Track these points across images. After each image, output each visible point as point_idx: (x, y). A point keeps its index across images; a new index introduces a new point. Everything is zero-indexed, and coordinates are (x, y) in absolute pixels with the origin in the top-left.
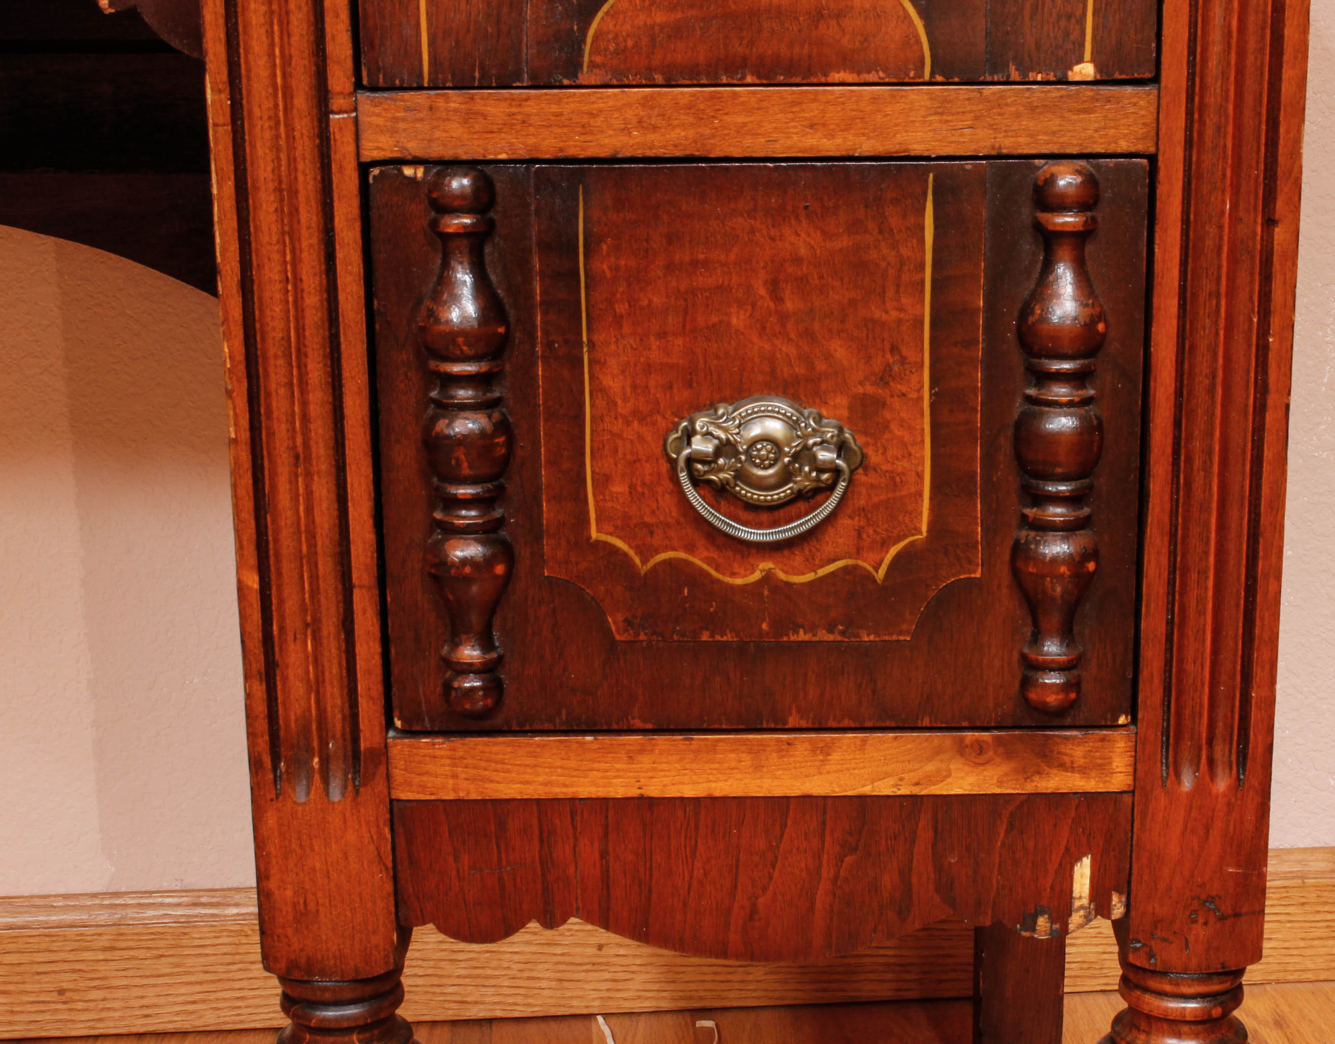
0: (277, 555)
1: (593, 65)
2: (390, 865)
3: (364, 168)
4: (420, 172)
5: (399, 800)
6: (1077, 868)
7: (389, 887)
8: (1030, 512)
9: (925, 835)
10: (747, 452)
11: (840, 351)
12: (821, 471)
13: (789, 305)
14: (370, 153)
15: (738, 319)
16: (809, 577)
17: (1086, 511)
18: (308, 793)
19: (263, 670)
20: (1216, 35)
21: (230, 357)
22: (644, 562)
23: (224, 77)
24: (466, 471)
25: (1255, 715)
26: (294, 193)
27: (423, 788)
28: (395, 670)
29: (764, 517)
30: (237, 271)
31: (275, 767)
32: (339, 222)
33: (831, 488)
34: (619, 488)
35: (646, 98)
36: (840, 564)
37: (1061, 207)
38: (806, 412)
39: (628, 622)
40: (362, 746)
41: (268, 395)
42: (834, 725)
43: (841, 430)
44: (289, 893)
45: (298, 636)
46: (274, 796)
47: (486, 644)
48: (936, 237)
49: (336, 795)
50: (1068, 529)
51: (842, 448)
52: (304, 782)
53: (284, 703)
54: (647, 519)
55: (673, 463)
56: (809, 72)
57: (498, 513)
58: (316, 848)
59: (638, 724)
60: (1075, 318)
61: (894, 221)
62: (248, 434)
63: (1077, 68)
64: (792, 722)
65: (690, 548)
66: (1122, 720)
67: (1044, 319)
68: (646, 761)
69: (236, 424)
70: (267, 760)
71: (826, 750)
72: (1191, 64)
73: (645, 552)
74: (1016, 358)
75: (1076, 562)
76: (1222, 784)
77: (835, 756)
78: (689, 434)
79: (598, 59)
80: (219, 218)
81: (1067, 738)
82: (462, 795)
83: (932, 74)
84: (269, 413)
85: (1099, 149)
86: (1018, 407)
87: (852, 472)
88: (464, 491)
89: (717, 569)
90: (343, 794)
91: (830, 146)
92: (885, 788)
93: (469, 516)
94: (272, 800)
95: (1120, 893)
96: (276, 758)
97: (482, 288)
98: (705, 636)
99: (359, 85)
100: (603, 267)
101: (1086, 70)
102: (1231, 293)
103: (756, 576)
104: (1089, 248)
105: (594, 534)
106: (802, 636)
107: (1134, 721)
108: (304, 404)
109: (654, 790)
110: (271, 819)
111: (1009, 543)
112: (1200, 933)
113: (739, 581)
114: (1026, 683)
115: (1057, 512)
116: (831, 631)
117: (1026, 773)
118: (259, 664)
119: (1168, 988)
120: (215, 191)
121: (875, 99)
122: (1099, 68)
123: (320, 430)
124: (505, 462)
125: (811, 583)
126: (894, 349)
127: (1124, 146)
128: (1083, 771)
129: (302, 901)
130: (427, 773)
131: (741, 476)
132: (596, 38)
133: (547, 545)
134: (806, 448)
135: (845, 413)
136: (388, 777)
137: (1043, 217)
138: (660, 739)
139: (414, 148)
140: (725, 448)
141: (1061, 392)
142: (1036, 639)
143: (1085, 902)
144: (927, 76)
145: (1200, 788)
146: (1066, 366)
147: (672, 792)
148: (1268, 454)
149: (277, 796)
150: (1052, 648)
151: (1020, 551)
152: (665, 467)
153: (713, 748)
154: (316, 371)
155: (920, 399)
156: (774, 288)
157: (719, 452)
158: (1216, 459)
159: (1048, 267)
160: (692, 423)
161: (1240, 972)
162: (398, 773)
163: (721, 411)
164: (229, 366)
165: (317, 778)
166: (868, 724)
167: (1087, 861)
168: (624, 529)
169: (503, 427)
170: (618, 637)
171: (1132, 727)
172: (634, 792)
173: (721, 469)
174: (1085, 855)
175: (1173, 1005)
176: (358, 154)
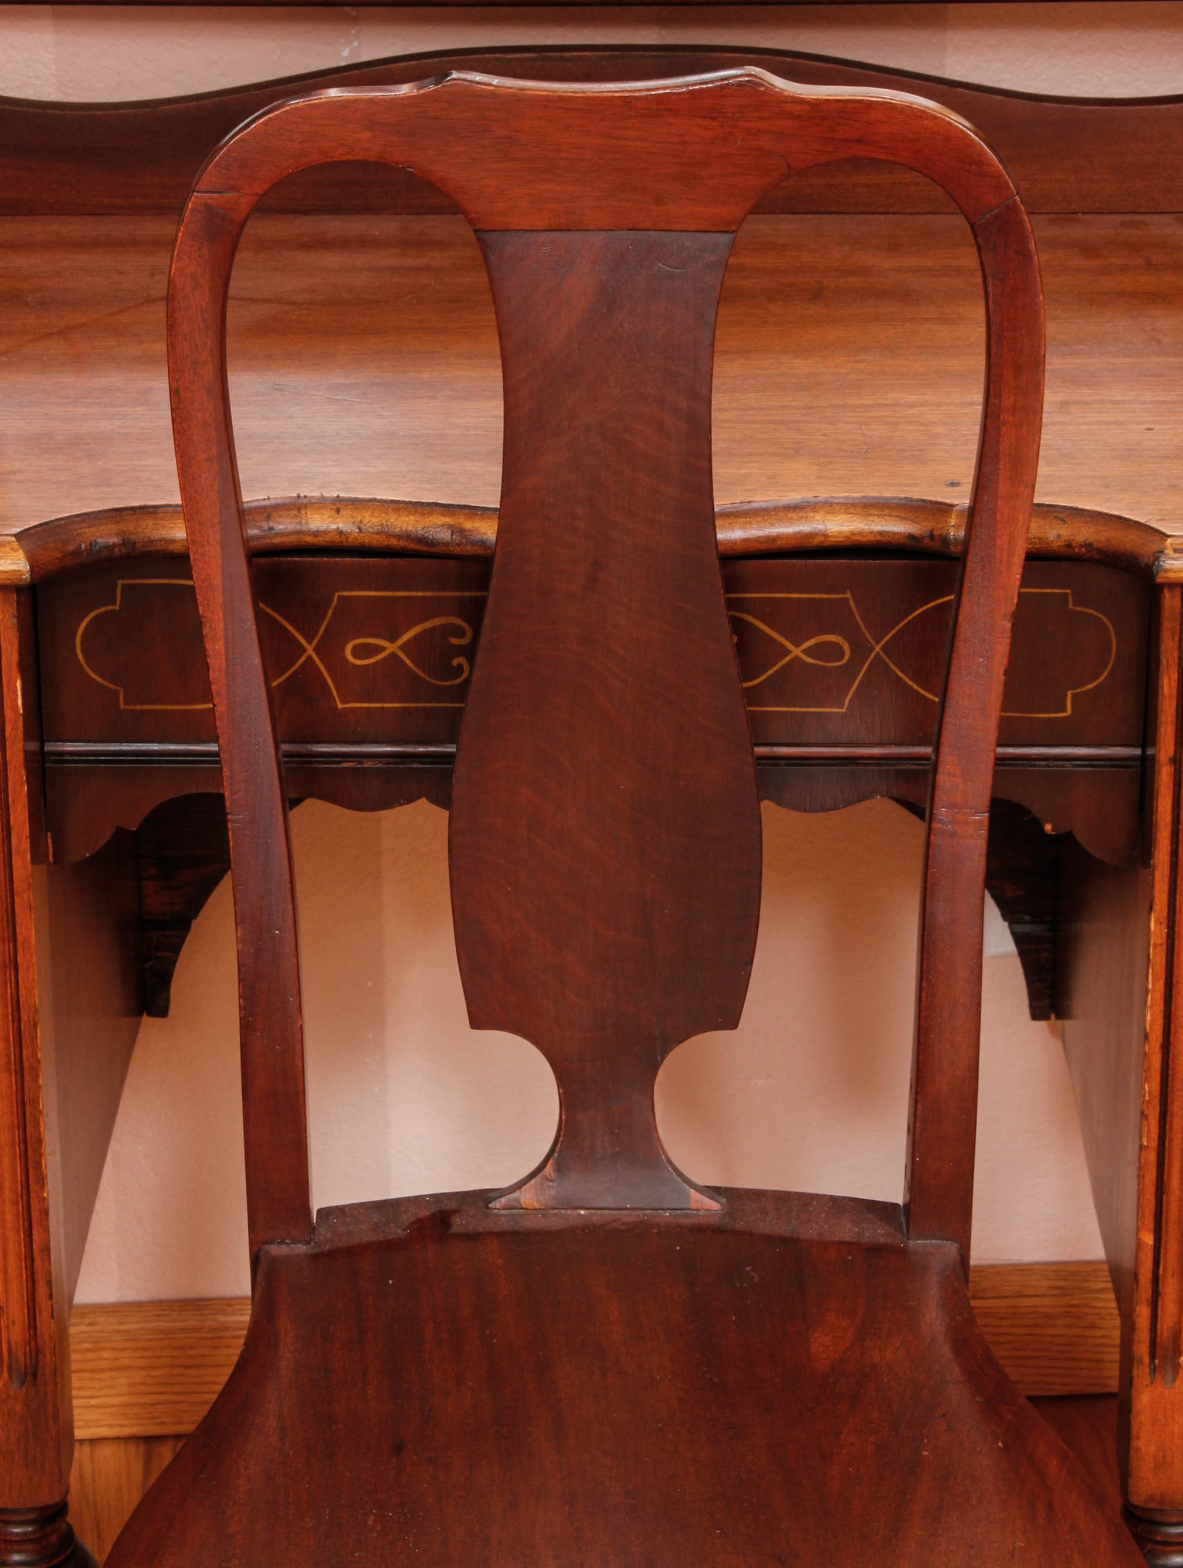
0: (1167, 1221)
19: (1150, 1299)
21: (1149, 1093)
23: (1165, 914)
30: (1160, 1037)
31: (1151, 1363)
41: (1172, 1115)
44: (1152, 1449)
45: (1176, 1274)
46: (1148, 1382)
52: (1171, 1373)
53: (1161, 1320)
58: (1176, 1419)
62: (1157, 1143)
69: (1148, 1137)
70: (1146, 1358)
80: (1151, 1003)
84: (1171, 1126)
94: (1147, 1385)
96: (1153, 1356)
110: (1145, 1399)
129: (1161, 1454)
149: (1152, 1382)
164: (1147, 1098)
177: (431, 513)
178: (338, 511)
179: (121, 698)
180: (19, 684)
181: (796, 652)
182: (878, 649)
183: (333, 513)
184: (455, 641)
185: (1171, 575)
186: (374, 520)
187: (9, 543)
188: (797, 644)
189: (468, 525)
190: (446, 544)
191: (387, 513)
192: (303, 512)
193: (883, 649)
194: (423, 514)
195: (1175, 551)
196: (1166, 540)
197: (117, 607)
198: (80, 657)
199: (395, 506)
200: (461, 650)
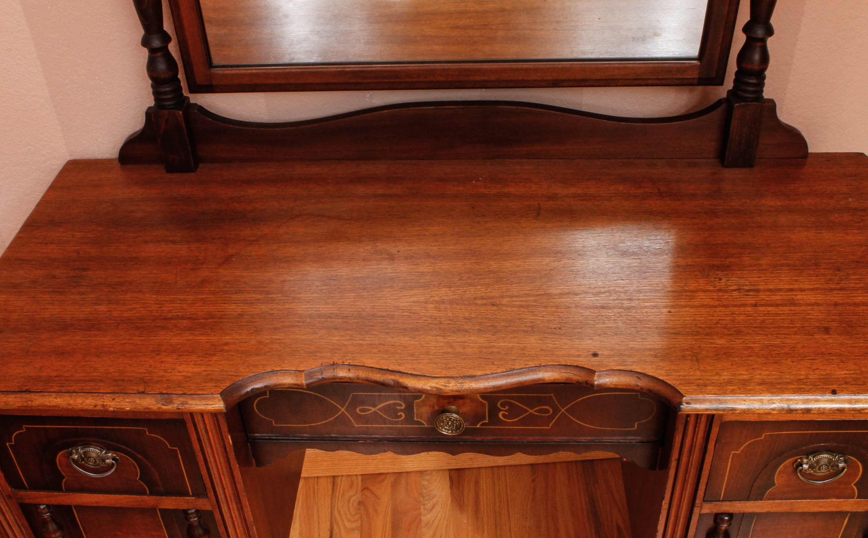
1: (767, 498)
3: (700, 514)
4: (715, 515)
14: (703, 512)
26: (680, 519)
32: (691, 526)
35: (779, 503)
48: (847, 524)
61: (837, 521)
79: (769, 495)
83: (857, 496)
99: (703, 501)
100: (758, 529)
121: (840, 502)
132: (769, 492)
139: (715, 511)
144: (855, 498)
177: (386, 374)
178: (349, 370)
179: (273, 423)
180: (229, 437)
181: (531, 411)
182: (563, 410)
183: (348, 371)
184: (398, 407)
186: (364, 375)
187: (217, 397)
188: (532, 409)
189: (400, 380)
190: (392, 387)
191: (368, 372)
192: (335, 370)
193: (565, 410)
194: (383, 374)
196: (683, 398)
197: (268, 397)
198: (256, 411)
199: (371, 369)
200: (401, 410)
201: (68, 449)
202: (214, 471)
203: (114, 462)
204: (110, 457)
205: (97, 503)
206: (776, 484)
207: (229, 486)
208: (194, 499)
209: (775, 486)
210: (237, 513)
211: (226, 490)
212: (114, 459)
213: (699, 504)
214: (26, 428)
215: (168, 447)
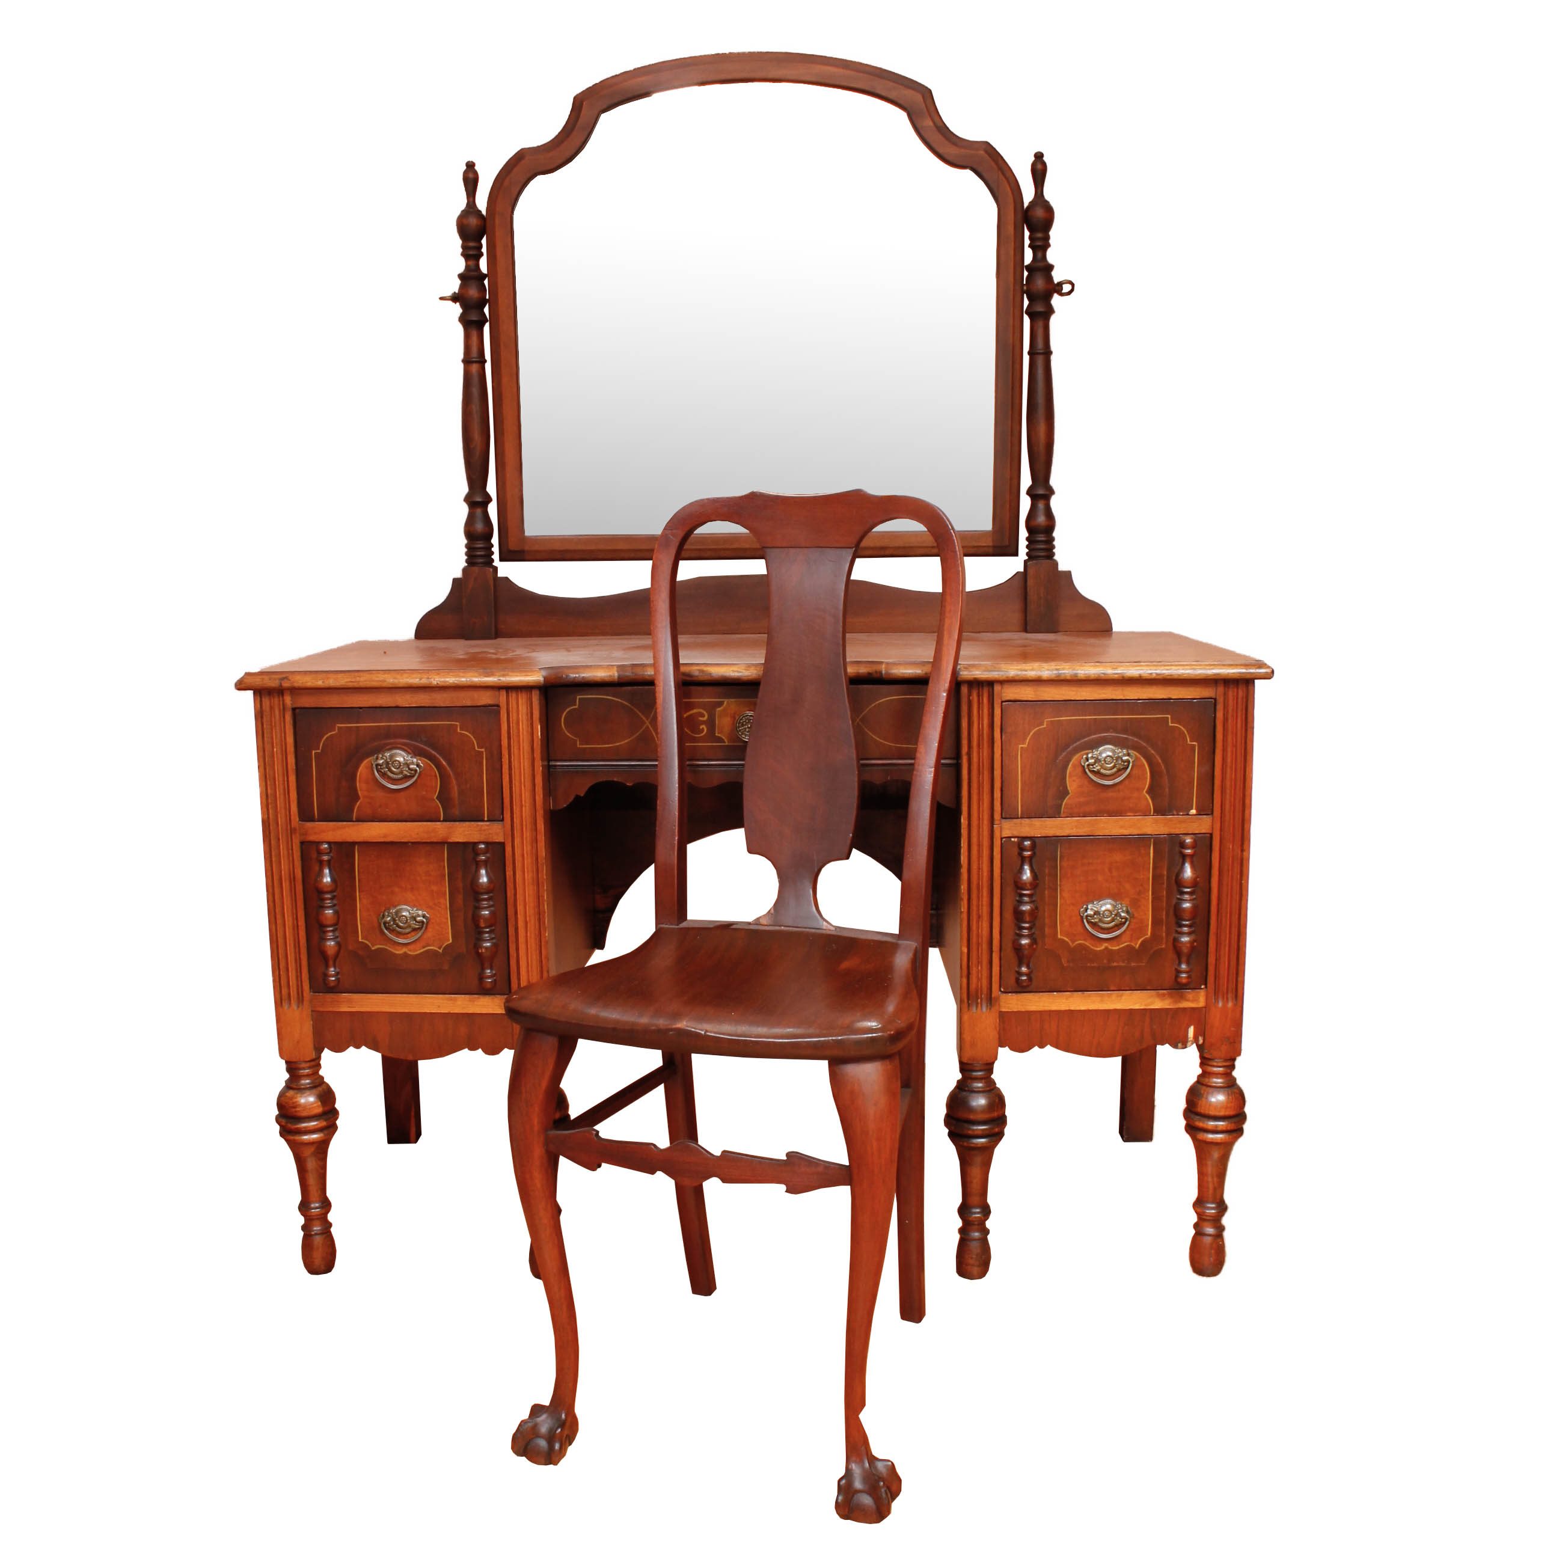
0: (972, 943)
1: (1064, 812)
2: (998, 1029)
3: (1002, 839)
4: (1016, 840)
5: (1001, 1012)
6: (1189, 1029)
7: (997, 1036)
8: (1179, 929)
9: (1147, 1020)
10: (1103, 914)
11: (1127, 886)
12: (1122, 919)
13: (1115, 873)
14: (1004, 835)
15: (1100, 878)
16: (1117, 948)
17: (1193, 929)
18: (977, 1009)
20: (1227, 802)
21: (964, 889)
22: (1072, 944)
23: (966, 816)
24: (1028, 919)
25: (1239, 985)
26: (983, 846)
27: (1008, 1008)
28: (1003, 974)
29: (1106, 932)
31: (968, 1002)
32: (995, 853)
33: (1125, 923)
34: (1066, 924)
35: (1078, 820)
36: (1126, 944)
37: (1188, 848)
38: (1118, 903)
39: (1068, 962)
40: (993, 996)
41: (972, 900)
42: (1123, 989)
43: (1127, 907)
44: (969, 1038)
46: (966, 1010)
47: (1028, 967)
48: (1154, 856)
49: (984, 1009)
50: (1189, 934)
51: (1127, 912)
52: (975, 1007)
54: (1075, 933)
55: (1082, 918)
56: (1121, 813)
57: (1033, 931)
59: (1069, 989)
60: (1191, 878)
61: (1143, 851)
63: (1191, 811)
64: (1112, 989)
65: (1085, 940)
66: (1203, 987)
67: (1183, 877)
68: (1071, 1000)
70: (966, 1000)
71: (1121, 996)
72: (1222, 810)
73: (1073, 942)
74: (1175, 888)
75: (1191, 943)
76: (1230, 1004)
77: (1123, 998)
78: (1086, 910)
79: (1066, 810)
80: (963, 852)
81: (1188, 992)
82: (1019, 1010)
83: (1154, 813)
84: (972, 904)
85: (1197, 832)
86: (1174, 901)
87: (1131, 917)
88: (1027, 925)
89: (1092, 946)
90: (987, 1009)
91: (1126, 832)
92: (1137, 1007)
93: (1025, 932)
95: (1201, 1036)
96: (968, 999)
97: (1032, 871)
98: (1089, 965)
99: (1002, 817)
100: (1065, 864)
101: (1193, 811)
102: (1232, 870)
103: (1103, 947)
104: (1195, 859)
105: (1059, 936)
106: (1115, 964)
107: (1206, 987)
108: (982, 901)
109: (1072, 1008)
110: (966, 1017)
111: (1172, 938)
112: (1224, 1048)
113: (1098, 949)
114: (1177, 977)
115: (1185, 929)
116: (1123, 962)
117: (1176, 1002)
118: (965, 972)
119: (1215, 1064)
120: (962, 845)
121: (1138, 820)
122: (1197, 811)
123: (985, 910)
124: (1036, 918)
125: (1118, 950)
126: (1142, 885)
127: (1203, 831)
128: (1192, 1001)
129: (973, 1041)
130: (1009, 1004)
131: (1100, 921)
132: (1065, 805)
133: (1046, 940)
134: (1118, 913)
135: (1128, 903)
136: (999, 1005)
137: (1183, 850)
138: (1076, 993)
139: (1016, 833)
140: (1097, 913)
141: (1187, 897)
142: (1180, 964)
143: (1192, 1039)
144: (1152, 814)
145: (1225, 1006)
146: (1188, 890)
147: (1078, 1008)
148: (1242, 913)
150: (1184, 966)
151: (1176, 941)
152: (1079, 917)
153: (1089, 996)
154: (985, 892)
155: (1148, 899)
156: (1110, 870)
157: (1095, 914)
158: (1228, 915)
159: (1183, 864)
160: (1087, 906)
161: (1234, 1060)
162: (1002, 1004)
163: (1095, 903)
164: (963, 891)
165: (979, 1005)
166: (1133, 988)
167: (1192, 1027)
168: (1067, 935)
169: (1037, 908)
170: (1065, 965)
171: (1205, 989)
172: (1067, 1009)
173: (1096, 919)
174: (1191, 1025)
175: (1215, 1069)
176: (1001, 835)
179: (578, 743)
180: (539, 727)
182: (858, 720)
184: (701, 719)
185: (962, 676)
187: (536, 671)
189: (705, 669)
190: (697, 676)
193: (860, 720)
195: (964, 668)
197: (577, 706)
198: (563, 728)
200: (703, 722)
201: (373, 756)
202: (516, 783)
203: (418, 769)
204: (414, 762)
205: (385, 836)
206: (1070, 792)
207: (527, 805)
208: (488, 825)
209: (1069, 795)
210: (529, 848)
211: (524, 808)
212: (418, 765)
213: (998, 820)
214: (340, 728)
215: (474, 748)
